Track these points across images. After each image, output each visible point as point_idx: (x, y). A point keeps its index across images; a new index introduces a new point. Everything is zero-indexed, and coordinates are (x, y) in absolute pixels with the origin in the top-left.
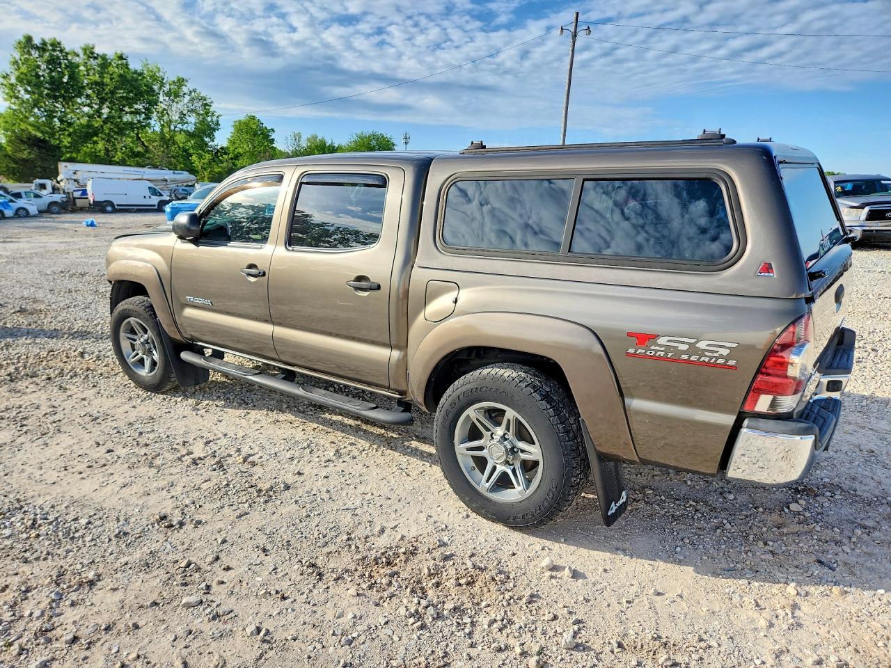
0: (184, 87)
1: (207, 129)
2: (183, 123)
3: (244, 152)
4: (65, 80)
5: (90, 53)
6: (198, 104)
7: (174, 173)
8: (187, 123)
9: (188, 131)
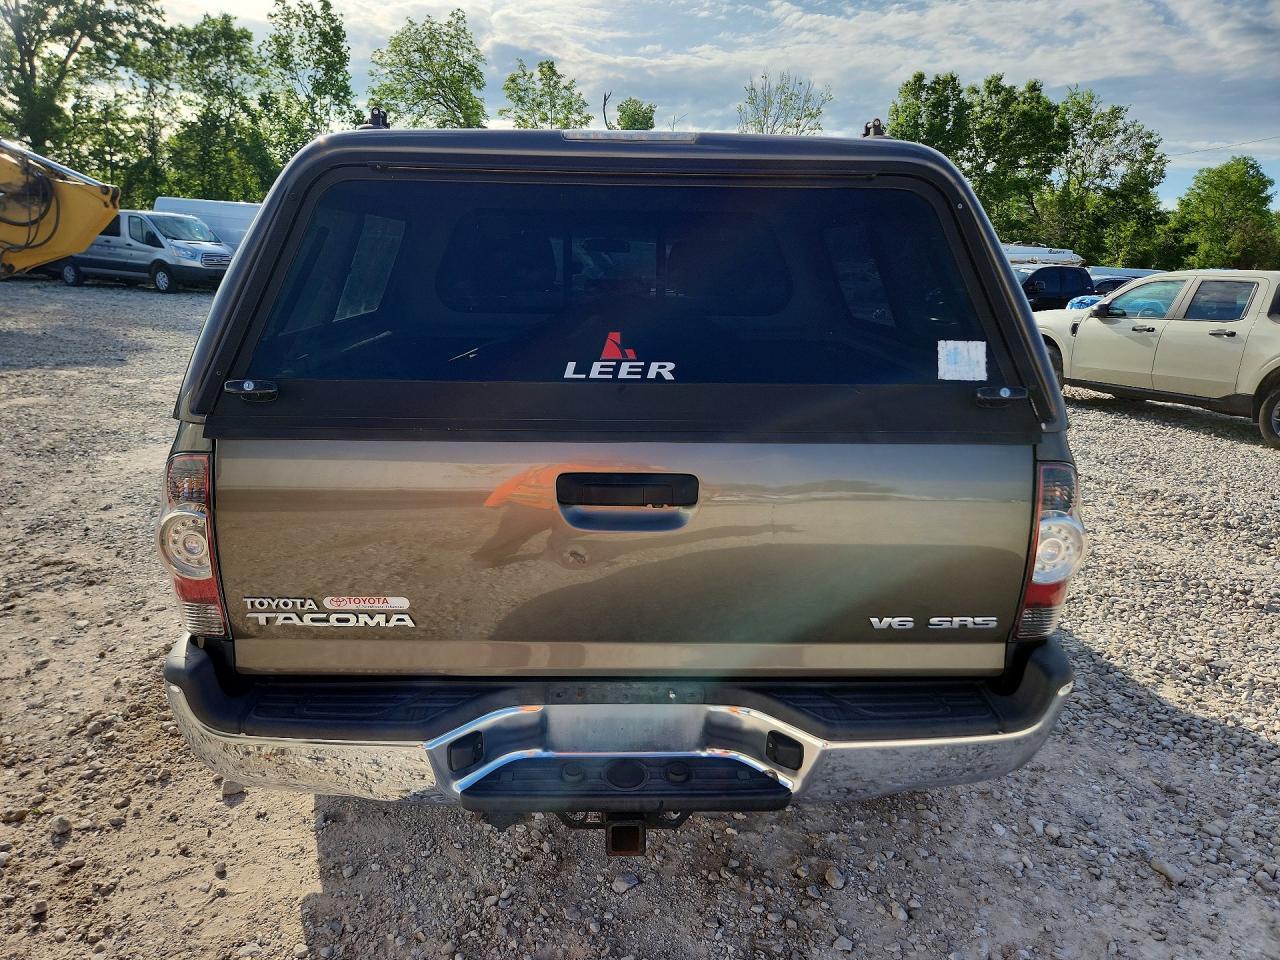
0: (1119, 121)
1: (1140, 186)
2: (1104, 177)
3: (1202, 220)
4: (948, 128)
5: (995, 86)
6: (1136, 145)
7: (1050, 252)
8: (1110, 176)
9: (1108, 189)
